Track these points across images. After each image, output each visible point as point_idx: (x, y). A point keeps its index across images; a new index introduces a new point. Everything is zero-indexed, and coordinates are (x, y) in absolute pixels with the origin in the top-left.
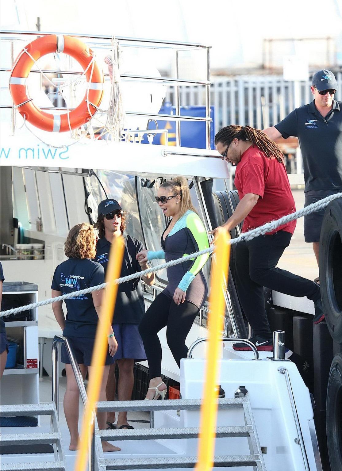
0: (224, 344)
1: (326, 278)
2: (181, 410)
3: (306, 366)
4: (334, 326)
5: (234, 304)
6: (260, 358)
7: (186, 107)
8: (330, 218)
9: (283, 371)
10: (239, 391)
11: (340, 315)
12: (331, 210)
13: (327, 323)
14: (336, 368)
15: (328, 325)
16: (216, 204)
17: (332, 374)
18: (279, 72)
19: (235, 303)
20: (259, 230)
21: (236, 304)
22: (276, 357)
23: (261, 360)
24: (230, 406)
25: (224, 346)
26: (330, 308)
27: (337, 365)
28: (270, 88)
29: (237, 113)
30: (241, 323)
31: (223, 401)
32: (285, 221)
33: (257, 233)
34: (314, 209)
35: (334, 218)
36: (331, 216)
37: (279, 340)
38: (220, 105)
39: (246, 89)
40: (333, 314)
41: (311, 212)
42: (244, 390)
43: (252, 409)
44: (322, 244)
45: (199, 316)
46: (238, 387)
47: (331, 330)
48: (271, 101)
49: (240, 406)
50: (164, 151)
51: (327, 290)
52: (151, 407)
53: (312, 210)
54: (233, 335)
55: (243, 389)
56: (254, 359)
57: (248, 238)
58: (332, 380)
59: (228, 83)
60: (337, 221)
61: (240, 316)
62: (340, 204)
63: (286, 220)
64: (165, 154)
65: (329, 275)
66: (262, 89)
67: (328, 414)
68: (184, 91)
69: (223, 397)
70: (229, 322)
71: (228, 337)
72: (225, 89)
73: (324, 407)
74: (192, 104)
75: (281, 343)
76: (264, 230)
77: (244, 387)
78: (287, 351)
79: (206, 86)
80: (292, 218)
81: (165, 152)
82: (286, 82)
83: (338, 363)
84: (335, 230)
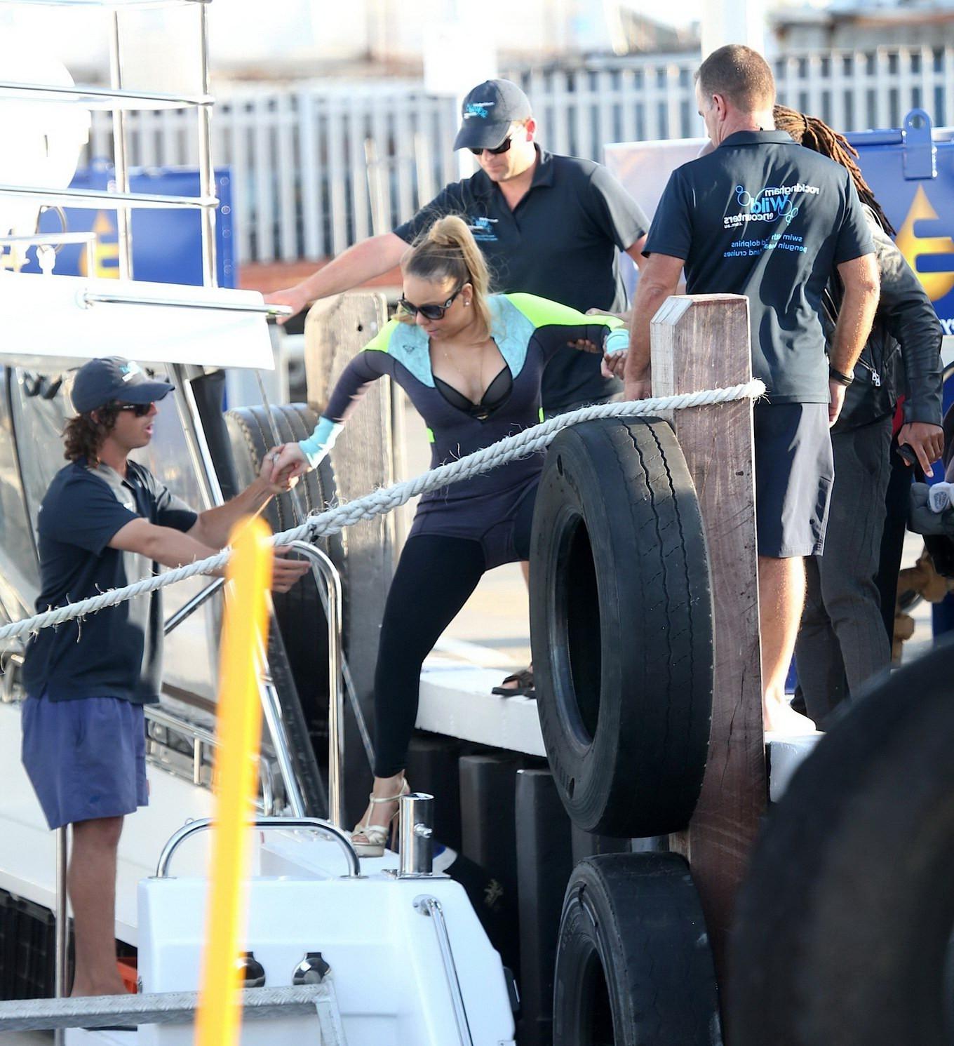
0: (262, 834)
1: (548, 646)
2: (141, 1023)
3: (493, 891)
4: (573, 779)
5: (290, 723)
6: (363, 872)
7: (153, 171)
8: (558, 478)
9: (427, 908)
10: (305, 966)
11: (591, 752)
12: (560, 457)
13: (553, 772)
14: (580, 899)
15: (557, 780)
16: (239, 443)
17: (568, 918)
18: (414, 71)
19: (292, 718)
20: (357, 508)
21: (297, 721)
22: (409, 868)
23: (366, 877)
24: (280, 1008)
25: (263, 841)
26: (563, 733)
27: (582, 890)
28: (391, 118)
29: (298, 186)
30: (312, 775)
31: (260, 996)
32: (430, 485)
33: (352, 516)
34: (512, 451)
35: (570, 478)
36: (561, 473)
37: (417, 821)
38: (251, 163)
39: (322, 120)
40: (569, 748)
41: (504, 460)
42: (318, 964)
43: (343, 1016)
44: (538, 553)
45: (193, 757)
46: (302, 955)
47: (564, 794)
48: (392, 149)
49: (308, 1009)
50: (85, 295)
51: (552, 681)
52: (55, 1018)
53: (507, 455)
54: (288, 810)
55: (316, 959)
56: (347, 874)
57: (326, 529)
58: (570, 933)
59: (272, 105)
60: (577, 489)
61: (307, 756)
62: (584, 439)
63: (435, 481)
64: (86, 302)
65: (557, 637)
66: (368, 119)
67: (558, 1028)
68: (147, 125)
69: (261, 984)
70: (275, 772)
71: (275, 816)
72: (262, 119)
73: (548, 1008)
74: (171, 163)
75: (423, 829)
76: (372, 508)
77: (318, 955)
78: (440, 851)
79: (201, 108)
80: (451, 475)
81: (87, 295)
82: (435, 98)
83: (585, 885)
84: (573, 511)
